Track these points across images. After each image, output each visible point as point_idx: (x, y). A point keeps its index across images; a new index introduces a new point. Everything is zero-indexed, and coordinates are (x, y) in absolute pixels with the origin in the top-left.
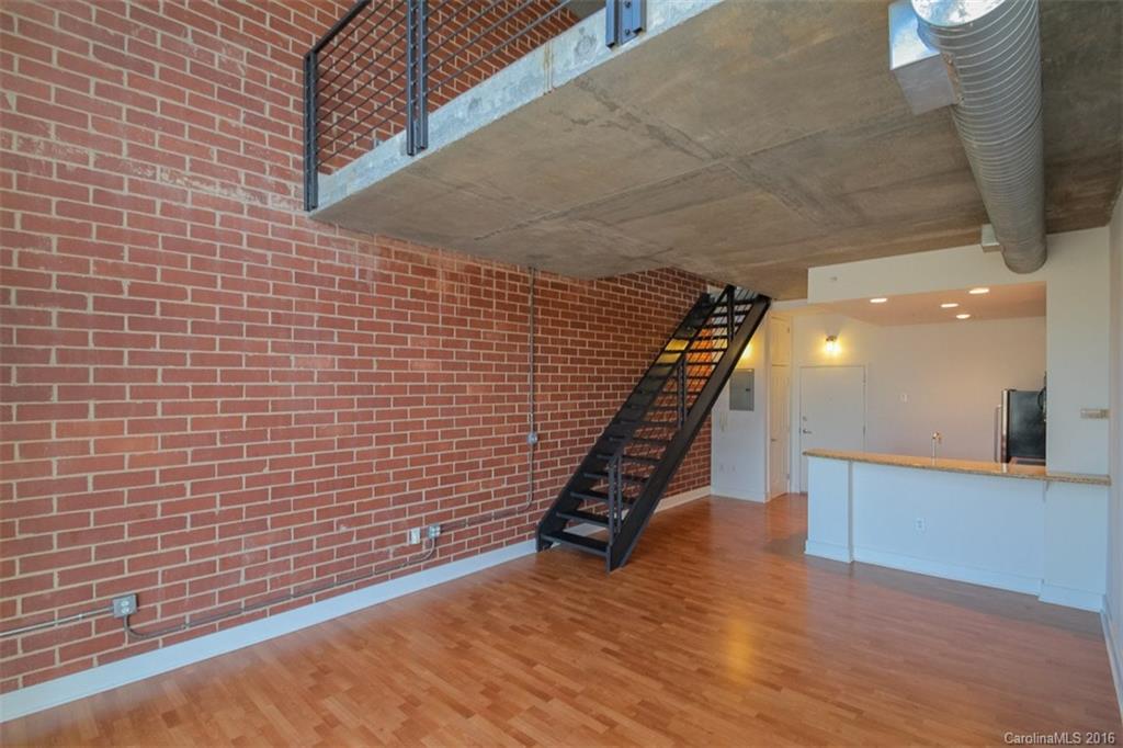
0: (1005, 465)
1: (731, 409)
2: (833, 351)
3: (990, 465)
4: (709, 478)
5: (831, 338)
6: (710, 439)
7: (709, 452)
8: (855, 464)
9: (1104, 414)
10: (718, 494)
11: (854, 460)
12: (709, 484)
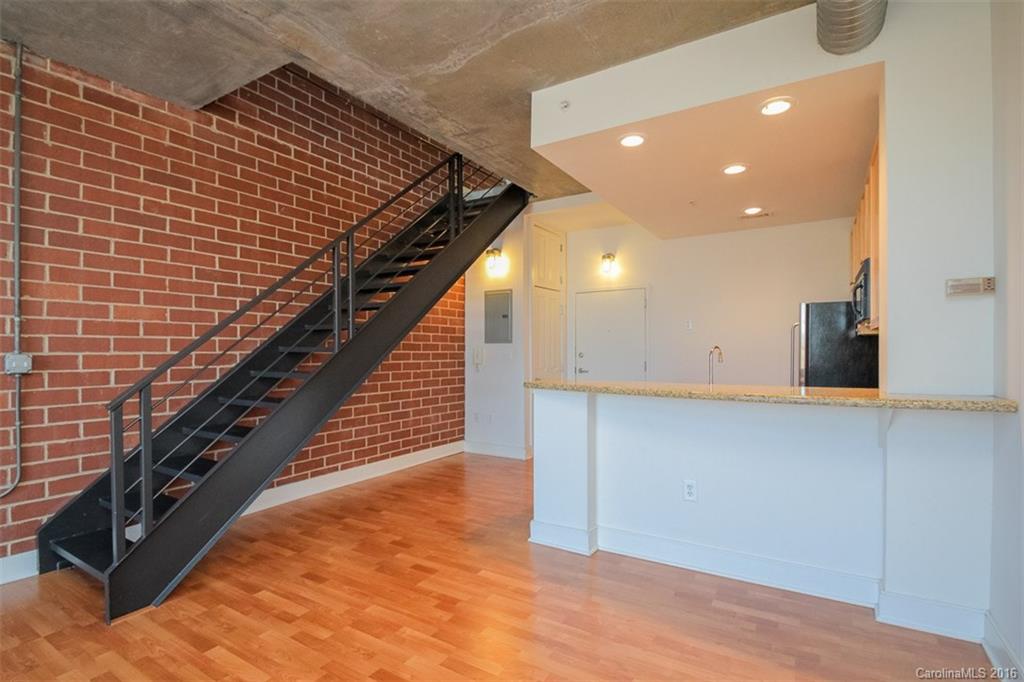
0: (803, 389)
1: (487, 341)
2: (611, 272)
3: (786, 391)
4: (462, 431)
5: (609, 256)
6: (463, 381)
7: (462, 398)
8: (601, 399)
9: (990, 285)
10: (472, 451)
11: (599, 391)
12: (463, 438)
